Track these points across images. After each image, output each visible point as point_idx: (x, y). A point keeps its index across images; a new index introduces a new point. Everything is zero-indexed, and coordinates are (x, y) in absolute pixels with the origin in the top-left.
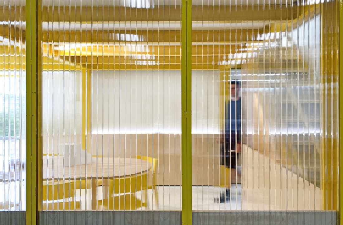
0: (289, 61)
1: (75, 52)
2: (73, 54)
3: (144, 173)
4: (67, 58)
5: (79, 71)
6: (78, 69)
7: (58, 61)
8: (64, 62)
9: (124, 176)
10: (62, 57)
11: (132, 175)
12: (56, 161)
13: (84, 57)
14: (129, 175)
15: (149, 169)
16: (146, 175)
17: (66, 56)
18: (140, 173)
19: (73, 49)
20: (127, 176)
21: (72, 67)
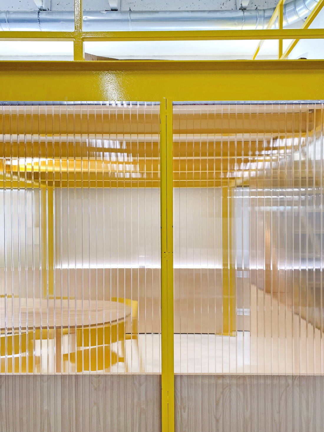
0: (304, 178)
1: (33, 167)
2: (29, 170)
3: (122, 321)
4: (22, 174)
5: (37, 190)
6: (37, 186)
7: (11, 178)
8: (18, 179)
9: (96, 324)
10: (15, 173)
11: (106, 323)
12: (9, 305)
13: (43, 173)
14: (102, 324)
15: (127, 317)
16: (123, 323)
17: (21, 173)
18: (116, 321)
19: (29, 164)
20: (99, 324)
21: (29, 184)
